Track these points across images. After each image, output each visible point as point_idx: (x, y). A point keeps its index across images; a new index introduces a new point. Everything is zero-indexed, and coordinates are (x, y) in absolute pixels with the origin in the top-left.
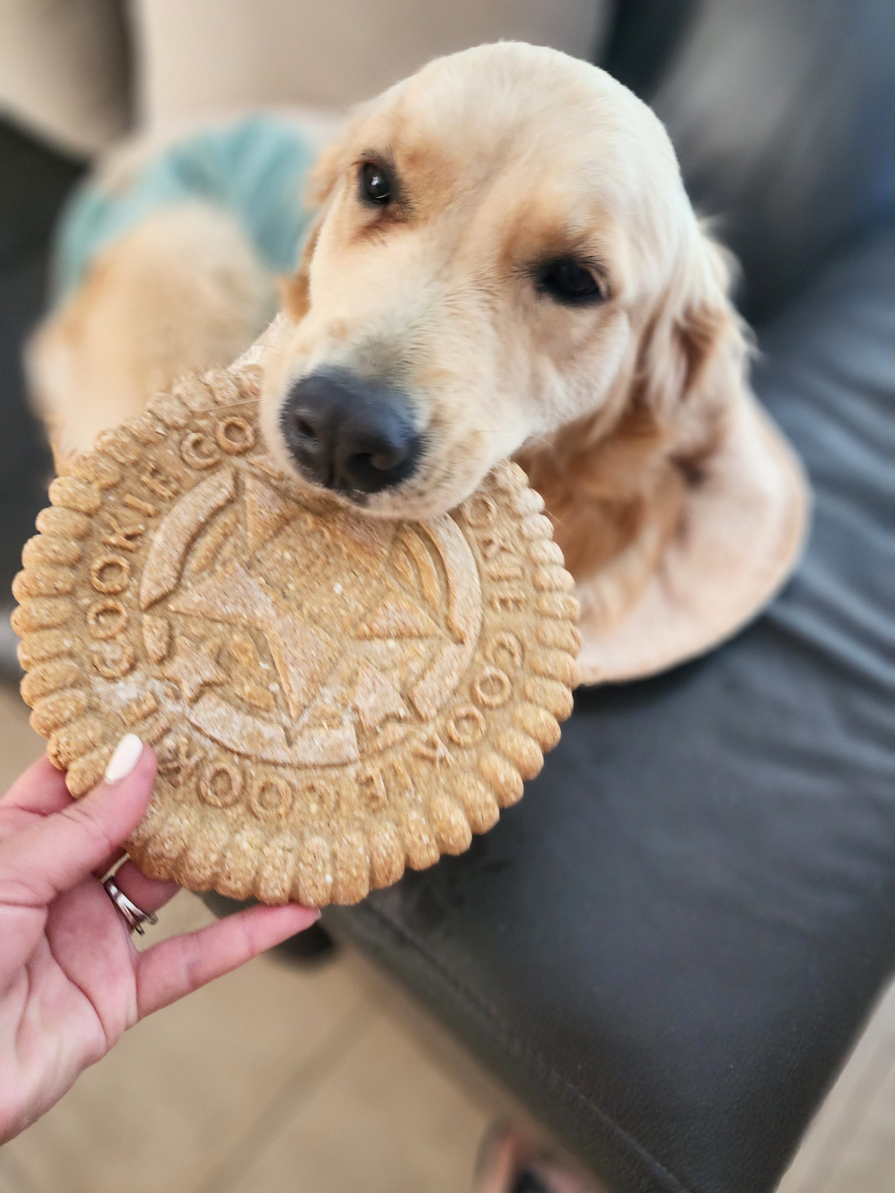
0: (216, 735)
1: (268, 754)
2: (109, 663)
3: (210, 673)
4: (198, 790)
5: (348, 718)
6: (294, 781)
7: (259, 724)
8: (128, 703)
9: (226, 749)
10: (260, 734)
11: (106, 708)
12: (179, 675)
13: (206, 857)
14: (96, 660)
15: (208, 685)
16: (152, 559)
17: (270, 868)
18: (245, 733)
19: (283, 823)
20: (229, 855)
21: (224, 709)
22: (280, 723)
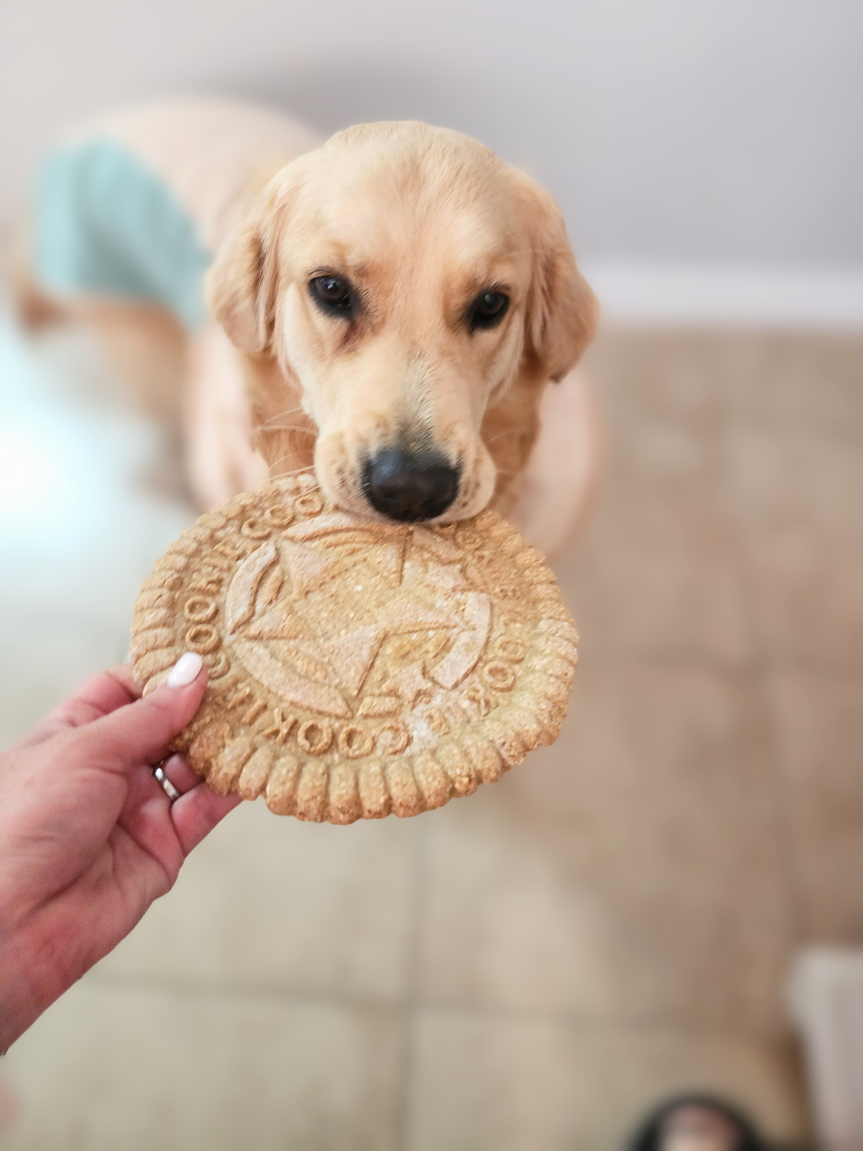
0: (463, 672)
1: (481, 642)
2: (394, 742)
3: (416, 669)
4: (502, 690)
5: (458, 596)
6: (500, 633)
7: (457, 644)
8: (431, 729)
9: (474, 668)
10: (466, 644)
11: (433, 745)
12: (415, 690)
13: (553, 684)
14: (391, 750)
15: (424, 672)
16: (311, 701)
17: (560, 650)
18: (465, 653)
19: (528, 644)
20: (550, 672)
21: (445, 663)
22: (458, 634)
